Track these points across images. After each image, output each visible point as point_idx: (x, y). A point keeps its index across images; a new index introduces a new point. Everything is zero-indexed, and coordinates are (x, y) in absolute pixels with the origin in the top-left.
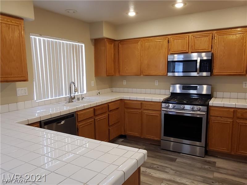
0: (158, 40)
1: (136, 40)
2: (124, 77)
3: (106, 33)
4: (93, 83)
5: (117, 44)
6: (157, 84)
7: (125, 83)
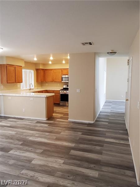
0: (59, 70)
1: (51, 70)
2: (46, 82)
3: (41, 67)
4: (36, 84)
5: (44, 70)
6: (59, 85)
7: (47, 85)
